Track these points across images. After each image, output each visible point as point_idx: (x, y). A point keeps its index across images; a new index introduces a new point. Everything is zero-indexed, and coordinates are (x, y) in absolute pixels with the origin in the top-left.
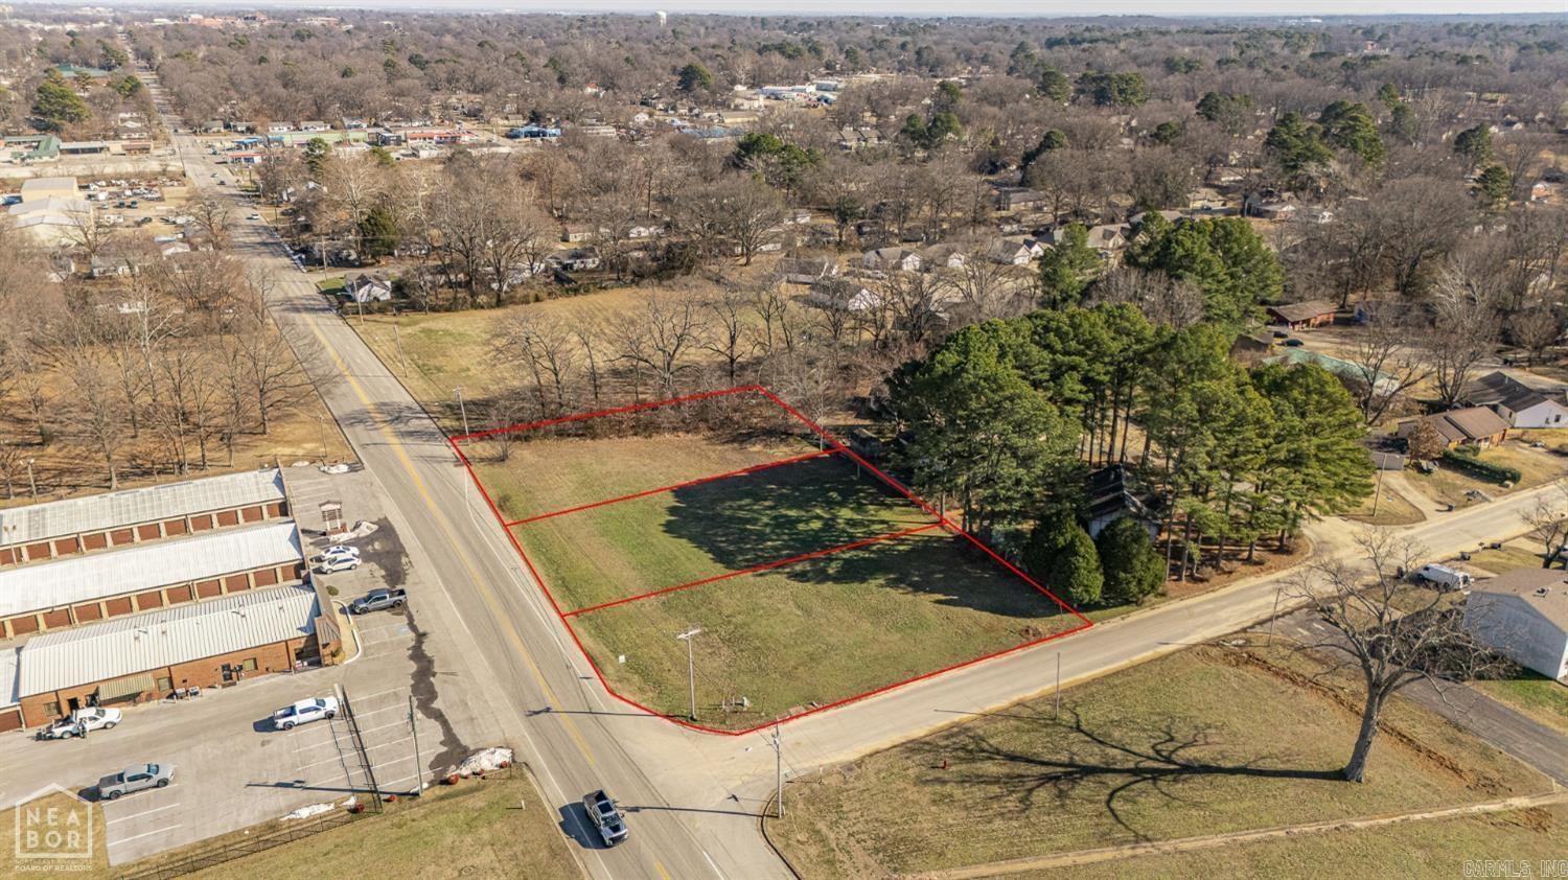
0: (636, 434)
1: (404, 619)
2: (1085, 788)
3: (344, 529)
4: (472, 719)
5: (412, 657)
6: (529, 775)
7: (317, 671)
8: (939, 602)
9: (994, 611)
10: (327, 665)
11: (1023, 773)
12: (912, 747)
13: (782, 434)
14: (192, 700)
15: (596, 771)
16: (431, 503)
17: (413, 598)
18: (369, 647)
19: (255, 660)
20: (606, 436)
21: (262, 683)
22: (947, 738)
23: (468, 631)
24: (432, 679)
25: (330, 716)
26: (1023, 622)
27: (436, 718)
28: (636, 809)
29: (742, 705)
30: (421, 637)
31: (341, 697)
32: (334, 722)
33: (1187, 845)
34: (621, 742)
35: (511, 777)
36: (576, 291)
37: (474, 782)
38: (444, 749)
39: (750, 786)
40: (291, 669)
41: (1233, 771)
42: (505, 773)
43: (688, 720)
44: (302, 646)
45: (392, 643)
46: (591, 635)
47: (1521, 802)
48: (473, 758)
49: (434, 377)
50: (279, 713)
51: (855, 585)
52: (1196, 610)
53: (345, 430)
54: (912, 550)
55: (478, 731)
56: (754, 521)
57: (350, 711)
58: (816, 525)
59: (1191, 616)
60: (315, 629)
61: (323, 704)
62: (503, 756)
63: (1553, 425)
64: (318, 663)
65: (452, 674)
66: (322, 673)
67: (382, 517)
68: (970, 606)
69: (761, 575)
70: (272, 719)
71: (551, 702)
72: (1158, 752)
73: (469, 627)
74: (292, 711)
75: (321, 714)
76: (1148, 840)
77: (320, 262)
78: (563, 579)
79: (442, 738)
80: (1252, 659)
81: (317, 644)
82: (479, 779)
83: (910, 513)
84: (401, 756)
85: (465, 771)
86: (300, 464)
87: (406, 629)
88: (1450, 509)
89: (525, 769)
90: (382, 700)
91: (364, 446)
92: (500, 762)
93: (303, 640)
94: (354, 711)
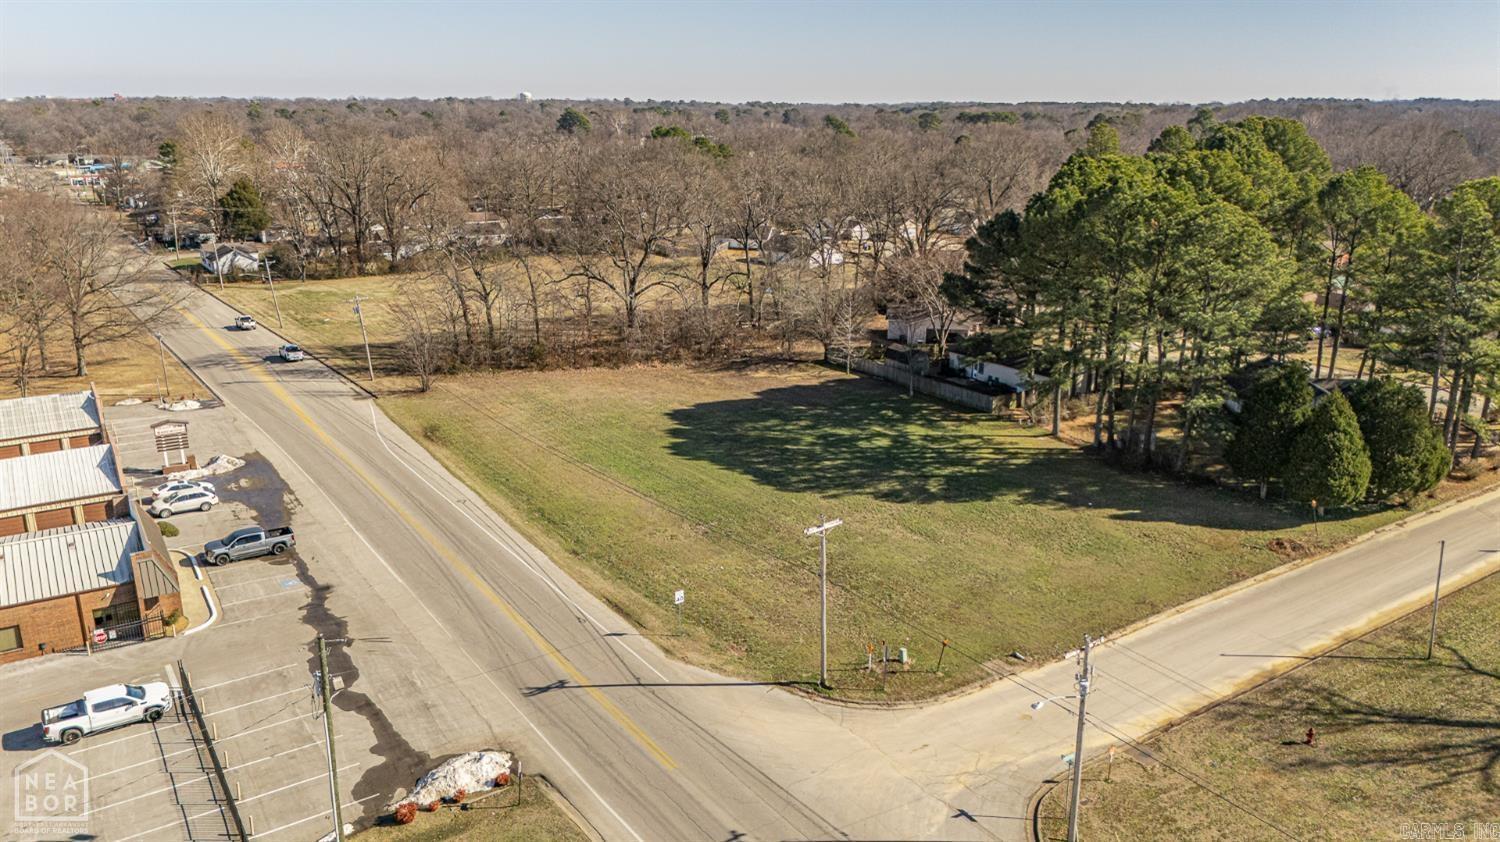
0: (598, 365)
1: (291, 569)
3: (191, 463)
4: (427, 707)
5: (306, 620)
6: (553, 796)
7: (133, 648)
8: (1114, 517)
9: (1209, 524)
10: (153, 636)
12: (1225, 713)
13: (788, 361)
15: (681, 780)
16: (325, 436)
17: (304, 541)
18: (232, 610)
19: (17, 628)
20: (558, 366)
21: (30, 670)
23: (400, 581)
24: (345, 649)
25: (154, 716)
27: (359, 709)
29: (900, 661)
30: (321, 592)
31: (177, 685)
32: (162, 727)
34: (711, 729)
35: (519, 803)
37: (445, 816)
38: (379, 760)
39: (983, 792)
40: (85, 644)
42: (508, 795)
43: (819, 688)
44: (106, 604)
45: (272, 601)
46: (606, 578)
48: (441, 772)
49: (317, 328)
50: (53, 713)
51: (979, 504)
53: (197, 372)
54: (1034, 464)
55: (443, 727)
56: (796, 441)
57: (193, 706)
58: (884, 442)
60: (132, 574)
61: (141, 693)
62: (495, 765)
64: (138, 635)
65: (382, 640)
66: (143, 651)
67: (251, 451)
69: (834, 496)
70: (38, 726)
71: (564, 671)
73: (400, 573)
74: (79, 708)
75: (137, 712)
77: (172, 243)
78: (540, 511)
79: (374, 741)
81: (135, 600)
82: (455, 809)
83: (1005, 428)
84: (297, 776)
85: (426, 797)
86: (128, 402)
87: (297, 582)
89: (542, 787)
90: (255, 687)
91: (222, 385)
92: (493, 775)
93: (109, 594)
94: (202, 707)
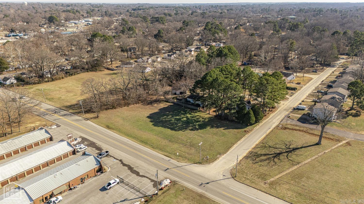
0: (124, 106)
1: (112, 158)
2: (281, 157)
5: (123, 166)
6: (178, 183)
7: (103, 175)
8: (224, 129)
10: (104, 172)
11: (270, 157)
12: (246, 158)
13: (158, 101)
14: (76, 189)
15: (191, 178)
18: (110, 166)
19: (88, 175)
21: (91, 181)
22: (251, 154)
23: (131, 157)
24: (134, 169)
25: (118, 183)
26: (243, 130)
27: (144, 177)
28: (208, 183)
30: (121, 161)
32: (120, 184)
33: (306, 162)
35: (174, 184)
36: (72, 75)
38: (153, 183)
39: (225, 172)
40: (96, 176)
41: (302, 148)
42: (172, 184)
43: (200, 163)
44: (98, 169)
45: (115, 164)
46: (161, 151)
47: (344, 142)
48: (162, 183)
49: (53, 101)
50: (106, 185)
52: (269, 121)
54: (209, 120)
56: (171, 120)
58: (185, 119)
59: (269, 123)
60: (100, 164)
61: (115, 180)
63: (293, 79)
65: (137, 167)
67: (80, 136)
68: (231, 129)
69: (184, 131)
71: (167, 167)
72: (287, 148)
74: (110, 184)
75: (116, 183)
76: (300, 163)
78: (141, 141)
79: (150, 181)
80: (286, 128)
82: (168, 187)
83: (201, 113)
85: (163, 186)
87: (115, 160)
88: (291, 96)
89: (176, 182)
90: (127, 177)
91: (54, 120)
92: (169, 182)
93: (98, 167)
